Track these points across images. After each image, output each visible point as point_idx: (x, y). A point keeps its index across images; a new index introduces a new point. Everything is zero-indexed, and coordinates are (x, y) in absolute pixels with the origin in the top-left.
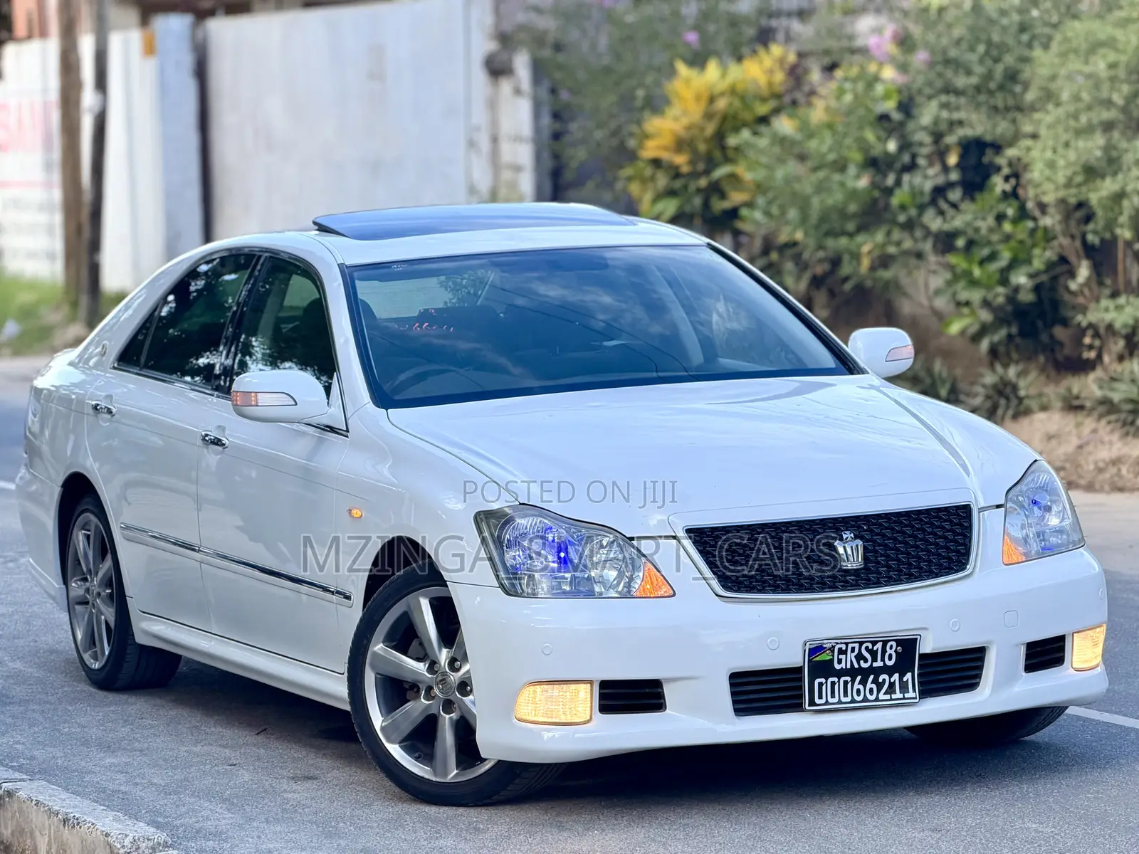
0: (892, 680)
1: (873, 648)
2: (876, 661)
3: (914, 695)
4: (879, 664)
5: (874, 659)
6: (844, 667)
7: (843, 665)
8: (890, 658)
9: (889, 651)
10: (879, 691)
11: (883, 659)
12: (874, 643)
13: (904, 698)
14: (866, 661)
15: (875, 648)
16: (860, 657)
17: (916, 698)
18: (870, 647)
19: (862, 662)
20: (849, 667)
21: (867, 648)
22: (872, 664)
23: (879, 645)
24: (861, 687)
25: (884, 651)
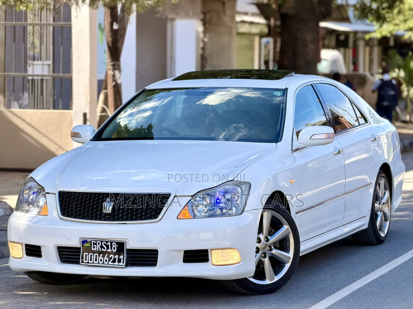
0: (115, 257)
1: (107, 244)
2: (109, 249)
3: (123, 264)
4: (110, 250)
5: (108, 248)
6: (96, 250)
7: (95, 249)
8: (114, 249)
9: (113, 246)
10: (109, 261)
11: (111, 249)
12: (107, 242)
13: (118, 265)
14: (104, 249)
15: (108, 244)
16: (102, 247)
17: (123, 266)
18: (106, 244)
19: (103, 249)
20: (98, 250)
21: (104, 244)
22: (107, 250)
23: (109, 243)
24: (102, 258)
25: (111, 246)
